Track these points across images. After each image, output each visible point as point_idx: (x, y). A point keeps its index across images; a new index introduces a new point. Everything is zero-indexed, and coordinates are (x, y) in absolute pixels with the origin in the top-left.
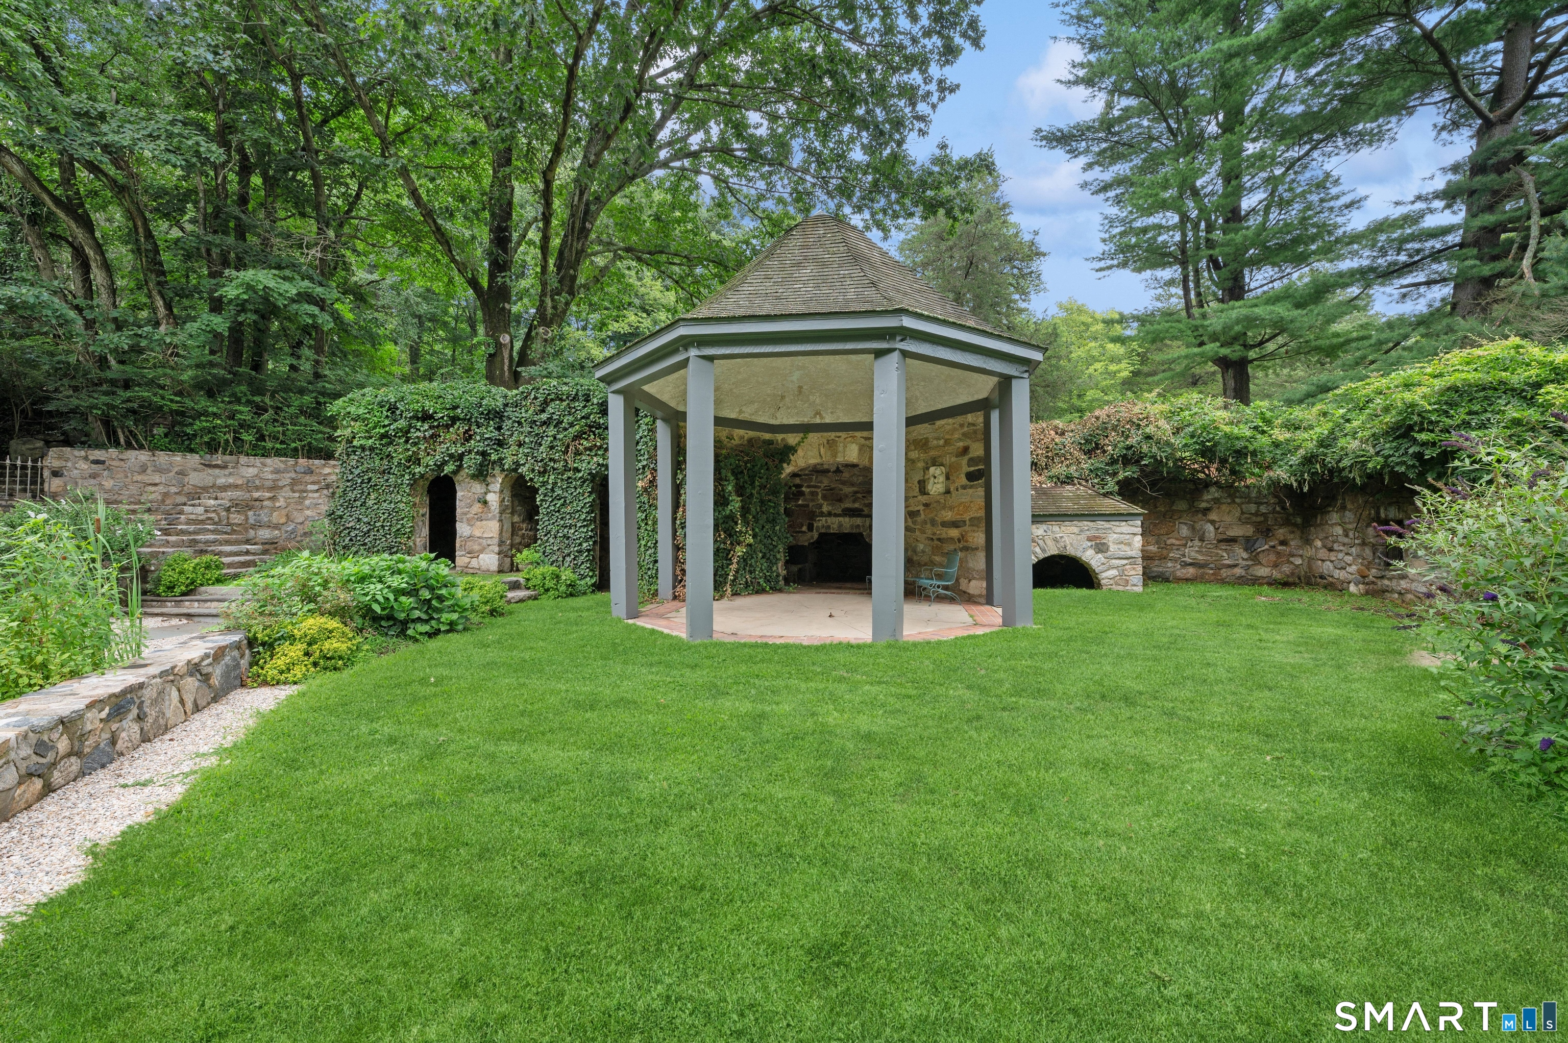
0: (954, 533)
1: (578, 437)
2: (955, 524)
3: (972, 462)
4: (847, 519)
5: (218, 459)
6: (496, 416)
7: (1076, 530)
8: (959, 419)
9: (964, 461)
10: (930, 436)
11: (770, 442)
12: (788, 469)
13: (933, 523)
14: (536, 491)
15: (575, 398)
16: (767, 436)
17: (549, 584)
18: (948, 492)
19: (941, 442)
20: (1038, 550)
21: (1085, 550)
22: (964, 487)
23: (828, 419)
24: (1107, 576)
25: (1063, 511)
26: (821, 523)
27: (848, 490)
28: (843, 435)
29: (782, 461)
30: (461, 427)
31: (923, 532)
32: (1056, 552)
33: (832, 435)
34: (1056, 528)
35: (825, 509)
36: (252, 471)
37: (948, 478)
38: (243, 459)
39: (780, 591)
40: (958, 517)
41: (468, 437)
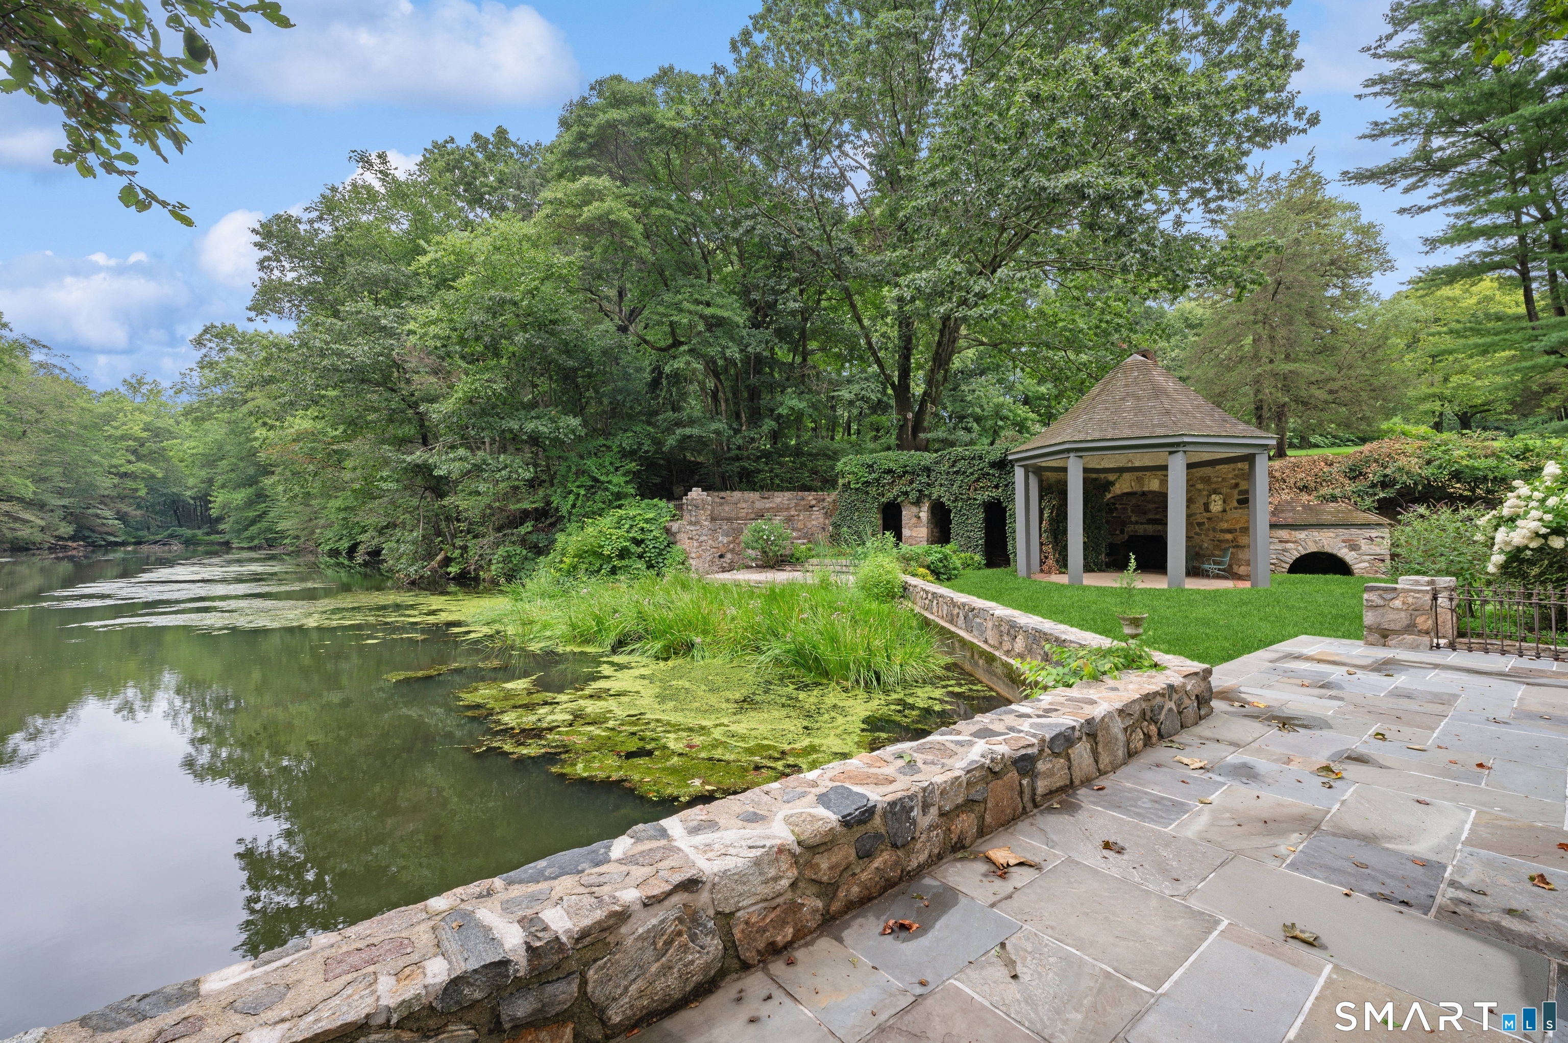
0: (1229, 537)
1: (978, 480)
2: (1229, 531)
3: (1241, 492)
4: (1151, 526)
5: (766, 494)
6: (928, 470)
7: (1332, 535)
8: (1232, 466)
9: (1236, 492)
10: (1212, 475)
11: (1096, 479)
12: (1109, 496)
13: (1214, 530)
14: (950, 511)
15: (974, 458)
16: (1094, 476)
17: (969, 562)
18: (1224, 511)
19: (1220, 479)
20: (1300, 548)
21: (1340, 549)
22: (1236, 508)
23: (1137, 464)
24: (1359, 566)
25: (1321, 522)
26: (1130, 529)
27: (1151, 506)
28: (1148, 474)
29: (1105, 491)
30: (908, 477)
31: (1207, 536)
32: (1316, 550)
33: (1140, 474)
34: (1316, 534)
35: (1133, 519)
36: (779, 500)
37: (1224, 502)
38: (776, 494)
39: (1104, 571)
40: (1231, 527)
41: (911, 482)
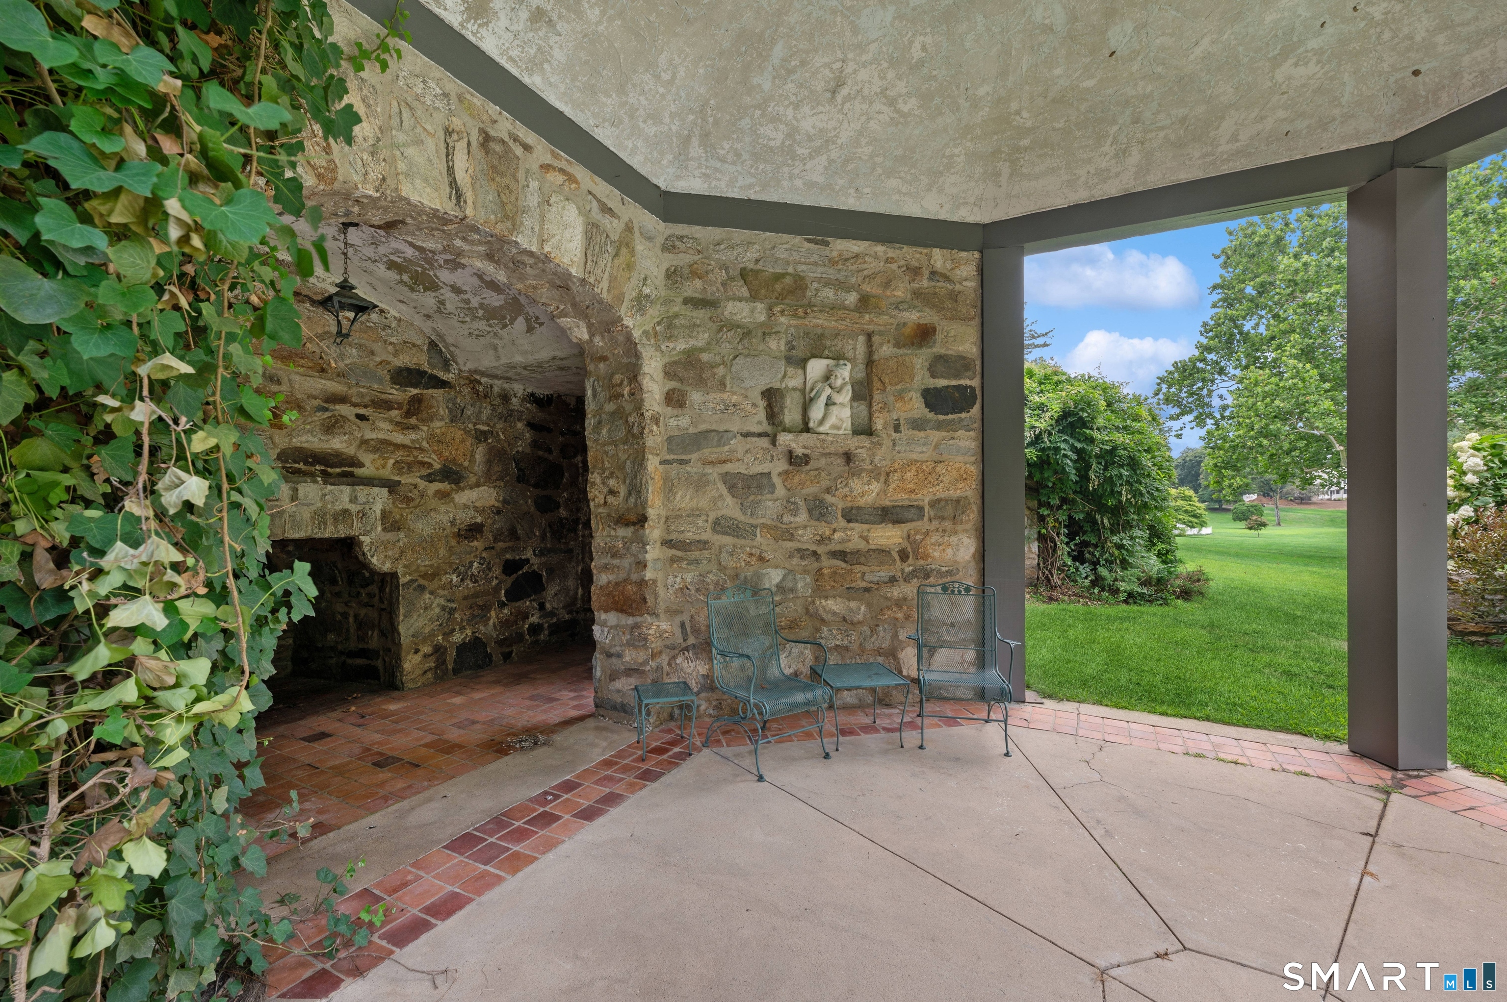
0: (887, 537)
2: (889, 516)
3: (942, 366)
8: (911, 254)
9: (917, 360)
10: (811, 273)
13: (818, 509)
18: (868, 431)
19: (852, 298)
22: (918, 425)
37: (867, 395)
40: (902, 498)
